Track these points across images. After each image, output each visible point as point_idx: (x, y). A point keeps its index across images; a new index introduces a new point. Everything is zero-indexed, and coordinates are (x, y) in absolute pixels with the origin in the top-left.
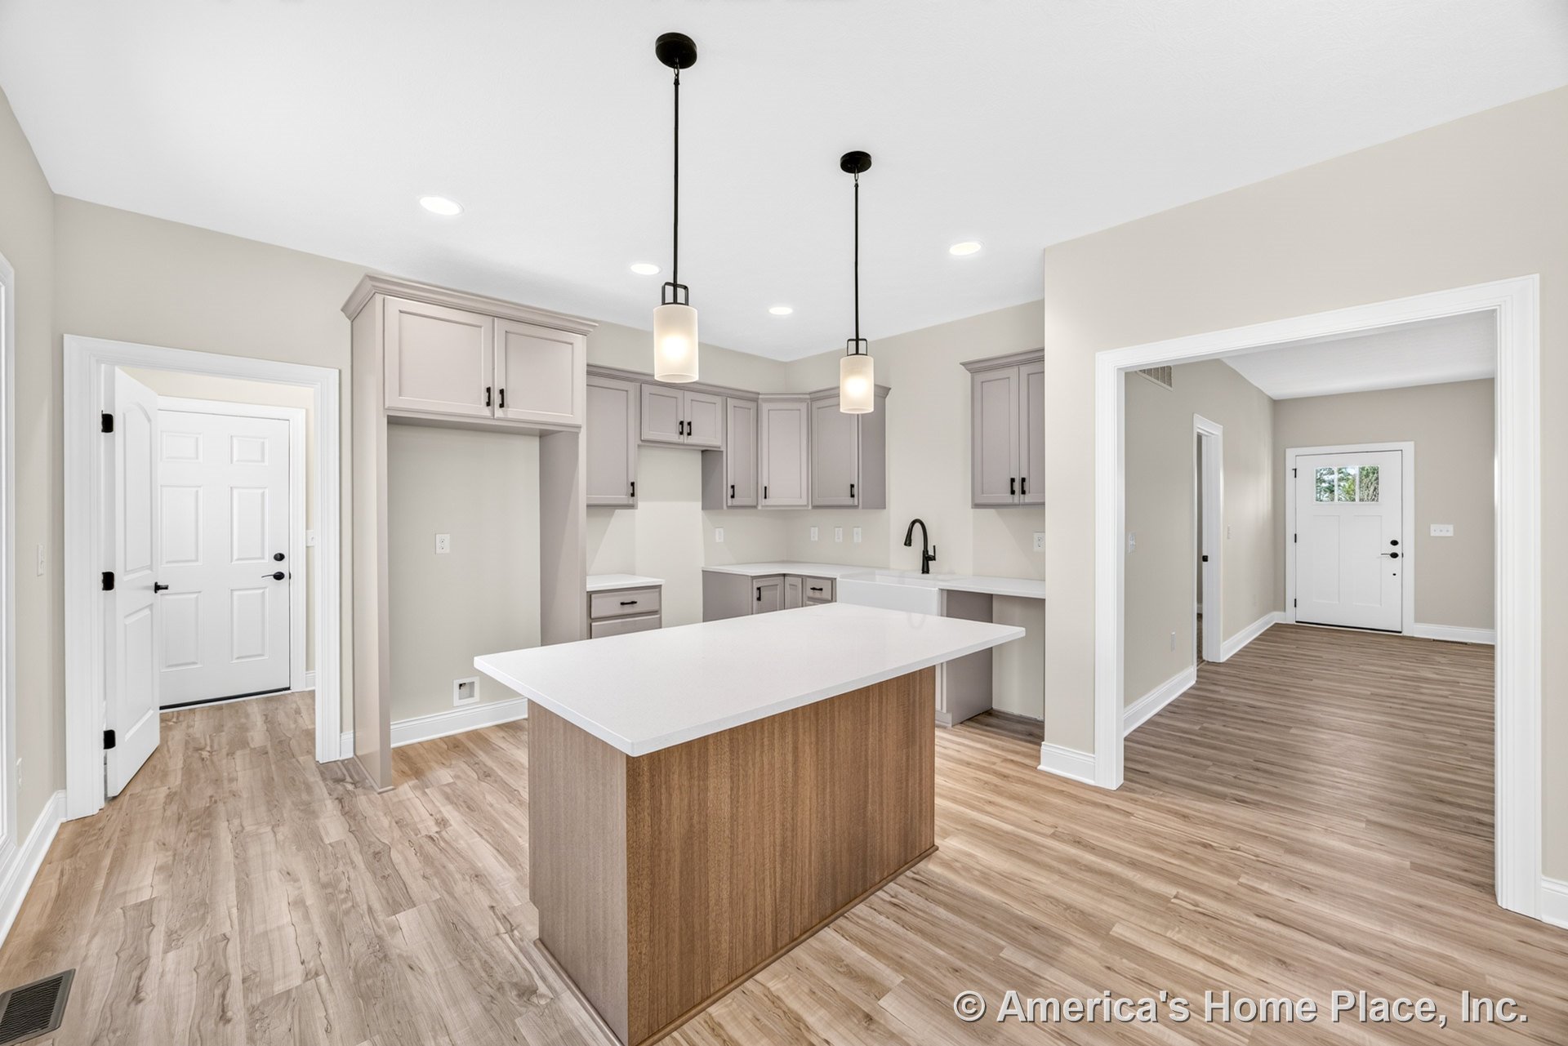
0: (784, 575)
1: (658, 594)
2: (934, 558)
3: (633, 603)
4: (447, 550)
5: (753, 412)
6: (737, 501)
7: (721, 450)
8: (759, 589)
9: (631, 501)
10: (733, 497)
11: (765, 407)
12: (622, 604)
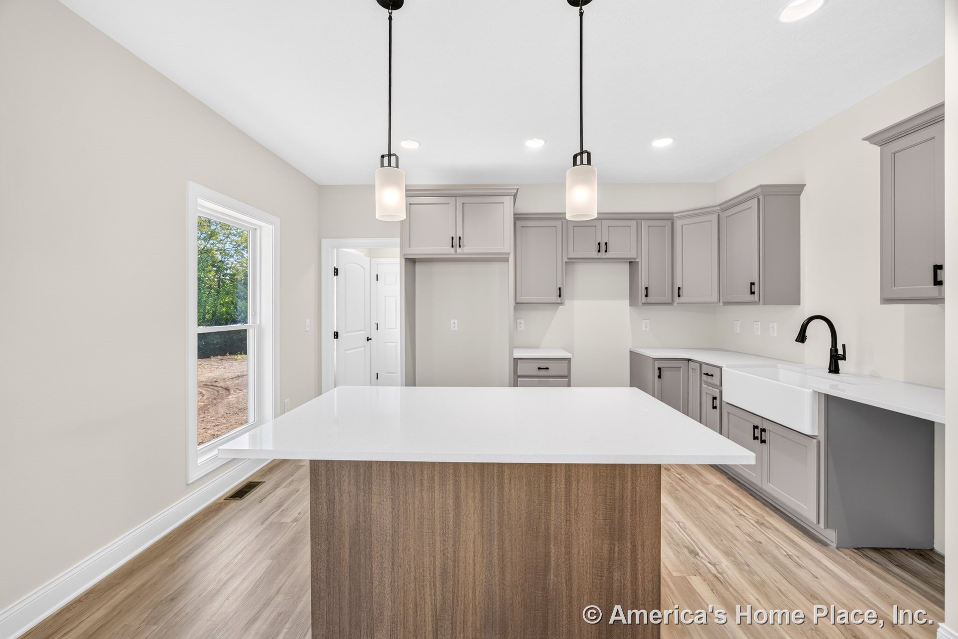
0: (689, 360)
1: (566, 364)
2: (844, 358)
3: (547, 368)
4: (456, 328)
5: (668, 230)
6: (650, 299)
7: (637, 260)
8: (659, 369)
9: (559, 300)
10: (646, 296)
11: (678, 224)
12: (539, 368)
